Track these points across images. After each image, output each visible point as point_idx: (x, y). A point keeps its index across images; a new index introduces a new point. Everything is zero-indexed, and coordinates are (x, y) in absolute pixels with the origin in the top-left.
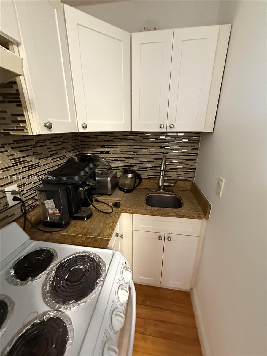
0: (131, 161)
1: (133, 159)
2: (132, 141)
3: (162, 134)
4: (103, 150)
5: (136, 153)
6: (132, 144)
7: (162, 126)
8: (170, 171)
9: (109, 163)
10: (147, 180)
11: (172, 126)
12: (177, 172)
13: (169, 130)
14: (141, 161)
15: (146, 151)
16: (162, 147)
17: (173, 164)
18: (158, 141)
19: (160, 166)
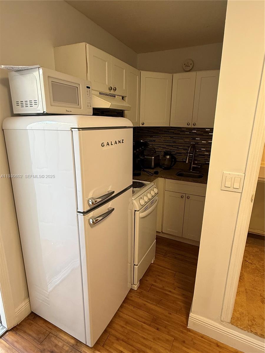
0: (171, 148)
1: (172, 146)
2: (172, 133)
3: (194, 129)
4: (151, 139)
5: (175, 142)
6: (172, 136)
7: (189, 124)
8: (199, 156)
9: (155, 149)
10: (182, 163)
11: (194, 124)
12: (205, 158)
13: (193, 127)
14: (178, 148)
15: (182, 141)
16: (194, 139)
17: (201, 151)
18: (191, 134)
19: (192, 152)
